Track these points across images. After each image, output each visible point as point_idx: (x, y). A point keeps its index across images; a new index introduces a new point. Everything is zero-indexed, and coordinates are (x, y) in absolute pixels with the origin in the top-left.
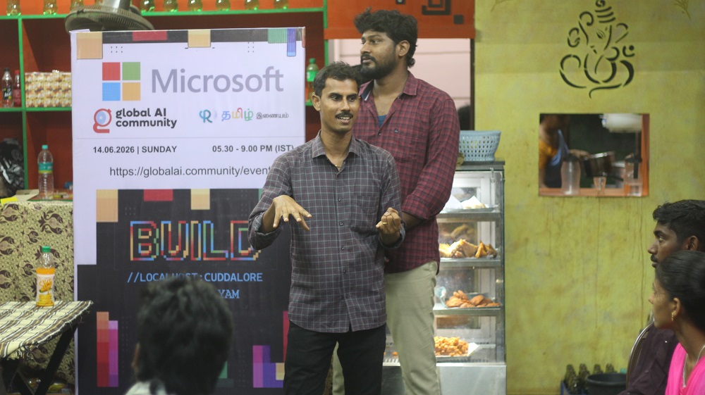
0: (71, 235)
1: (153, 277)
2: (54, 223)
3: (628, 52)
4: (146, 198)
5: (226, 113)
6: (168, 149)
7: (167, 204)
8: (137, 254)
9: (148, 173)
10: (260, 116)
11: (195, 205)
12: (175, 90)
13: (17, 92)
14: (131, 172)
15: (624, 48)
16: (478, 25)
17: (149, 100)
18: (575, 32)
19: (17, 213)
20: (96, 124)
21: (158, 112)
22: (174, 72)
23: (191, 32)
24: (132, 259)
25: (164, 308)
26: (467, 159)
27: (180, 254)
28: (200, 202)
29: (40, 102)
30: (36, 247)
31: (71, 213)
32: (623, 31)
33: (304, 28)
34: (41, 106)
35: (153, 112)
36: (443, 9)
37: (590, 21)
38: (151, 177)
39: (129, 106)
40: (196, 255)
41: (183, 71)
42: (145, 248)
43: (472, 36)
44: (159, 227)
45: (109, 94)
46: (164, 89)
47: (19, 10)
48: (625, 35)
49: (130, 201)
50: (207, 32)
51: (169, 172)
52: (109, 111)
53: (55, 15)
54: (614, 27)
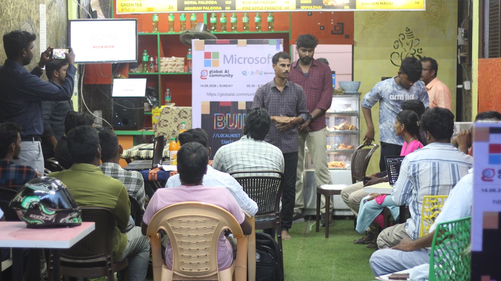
0: (191, 119)
1: (223, 136)
2: (184, 115)
3: (420, 51)
4: (221, 105)
5: (252, 72)
6: (230, 86)
7: (229, 107)
8: (217, 127)
9: (222, 95)
10: (265, 73)
11: (240, 108)
12: (233, 63)
13: (156, 66)
14: (215, 95)
15: (418, 50)
16: (355, 39)
17: (222, 67)
18: (397, 42)
19: (169, 111)
20: (202, 76)
21: (226, 72)
22: (232, 56)
23: (239, 40)
24: (215, 128)
25: (253, 114)
26: (346, 92)
27: (234, 126)
28: (242, 106)
29: (166, 70)
30: (177, 124)
31: (191, 111)
32: (418, 42)
33: (283, 39)
34: (167, 72)
35: (224, 71)
36: (340, 32)
37: (403, 38)
38: (223, 96)
39: (214, 69)
40: (240, 127)
41: (236, 55)
42: (220, 124)
43: (353, 44)
44: (226, 116)
45: (207, 64)
46: (228, 62)
47: (158, 30)
48: (418, 44)
49: (214, 106)
50: (245, 40)
51: (230, 95)
52: (207, 71)
53: (174, 33)
54: (414, 40)
